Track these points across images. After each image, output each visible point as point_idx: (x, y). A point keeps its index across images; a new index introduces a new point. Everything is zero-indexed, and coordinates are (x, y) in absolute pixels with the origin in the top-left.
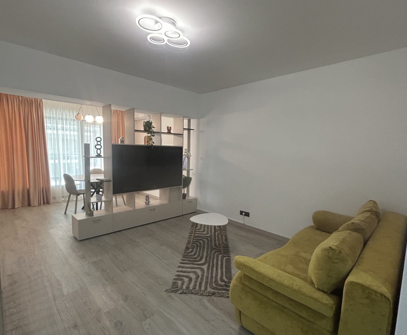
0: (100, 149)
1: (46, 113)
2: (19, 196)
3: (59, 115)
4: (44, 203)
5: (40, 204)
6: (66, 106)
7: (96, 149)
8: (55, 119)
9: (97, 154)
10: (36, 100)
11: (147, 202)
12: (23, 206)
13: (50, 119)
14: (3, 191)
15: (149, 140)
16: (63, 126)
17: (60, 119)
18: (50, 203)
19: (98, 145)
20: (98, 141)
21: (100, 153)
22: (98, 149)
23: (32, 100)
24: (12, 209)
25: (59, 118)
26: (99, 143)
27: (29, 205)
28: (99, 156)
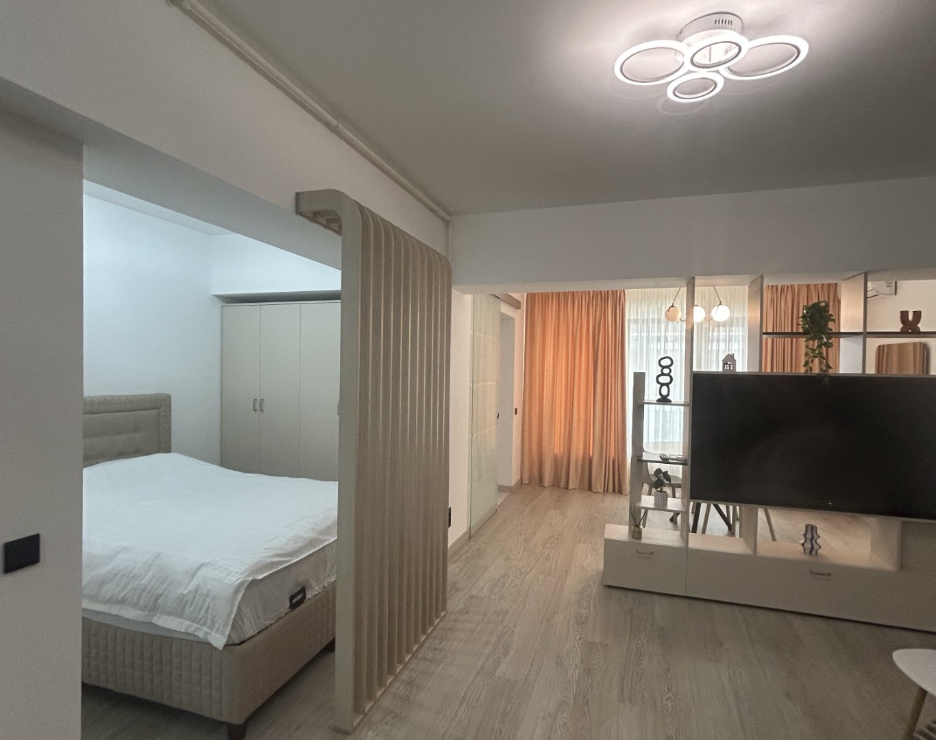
0: (667, 385)
1: (631, 313)
2: (576, 470)
3: (653, 313)
4: (614, 491)
5: (607, 491)
6: (668, 294)
7: (659, 386)
8: (645, 322)
9: (660, 397)
10: (614, 293)
11: (808, 545)
12: (581, 488)
13: (637, 324)
14: (557, 455)
15: (810, 360)
16: (659, 334)
17: (656, 321)
18: (624, 492)
19: (663, 374)
20: (663, 367)
21: (668, 395)
22: (662, 385)
23: (608, 293)
24: (564, 490)
25: (653, 319)
26: (667, 371)
27: (590, 489)
28: (664, 400)
